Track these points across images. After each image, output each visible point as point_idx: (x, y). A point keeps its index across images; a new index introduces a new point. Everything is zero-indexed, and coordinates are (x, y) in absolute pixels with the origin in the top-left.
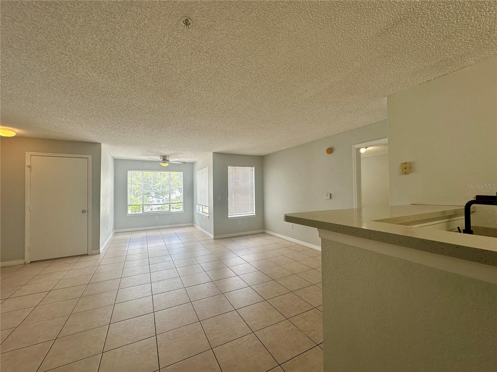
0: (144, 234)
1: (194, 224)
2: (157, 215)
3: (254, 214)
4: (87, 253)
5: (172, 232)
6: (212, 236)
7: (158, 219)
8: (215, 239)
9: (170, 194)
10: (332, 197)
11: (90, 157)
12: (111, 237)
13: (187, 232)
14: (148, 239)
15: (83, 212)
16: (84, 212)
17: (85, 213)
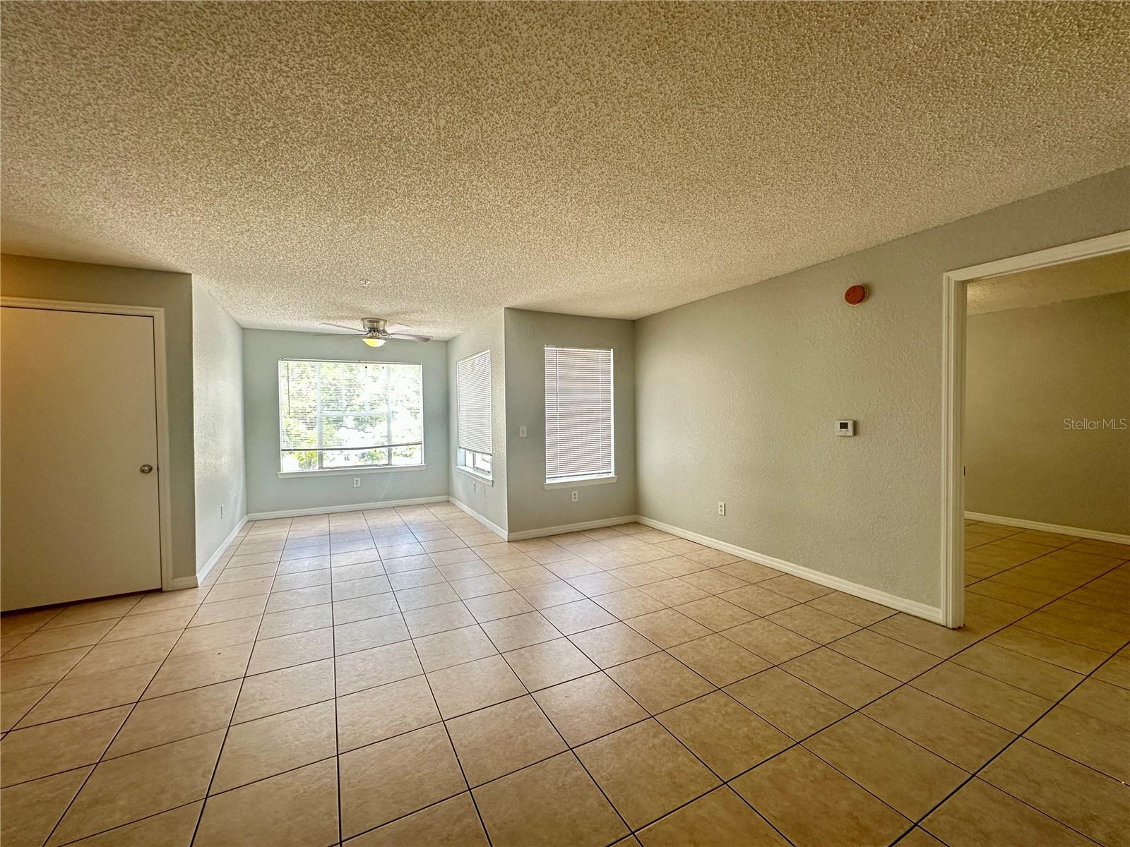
0: (322, 526)
1: (451, 499)
2: (357, 476)
3: (612, 475)
4: (159, 587)
5: (395, 519)
6: (504, 534)
7: (359, 485)
8: (513, 542)
9: (389, 422)
10: (861, 428)
11: (160, 313)
12: (235, 535)
13: (435, 519)
14: (332, 541)
15: (143, 471)
16: (147, 470)
17: (151, 472)
